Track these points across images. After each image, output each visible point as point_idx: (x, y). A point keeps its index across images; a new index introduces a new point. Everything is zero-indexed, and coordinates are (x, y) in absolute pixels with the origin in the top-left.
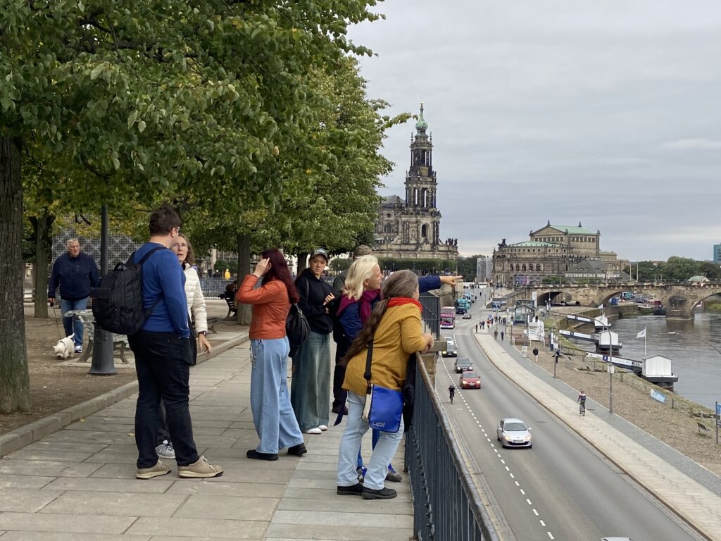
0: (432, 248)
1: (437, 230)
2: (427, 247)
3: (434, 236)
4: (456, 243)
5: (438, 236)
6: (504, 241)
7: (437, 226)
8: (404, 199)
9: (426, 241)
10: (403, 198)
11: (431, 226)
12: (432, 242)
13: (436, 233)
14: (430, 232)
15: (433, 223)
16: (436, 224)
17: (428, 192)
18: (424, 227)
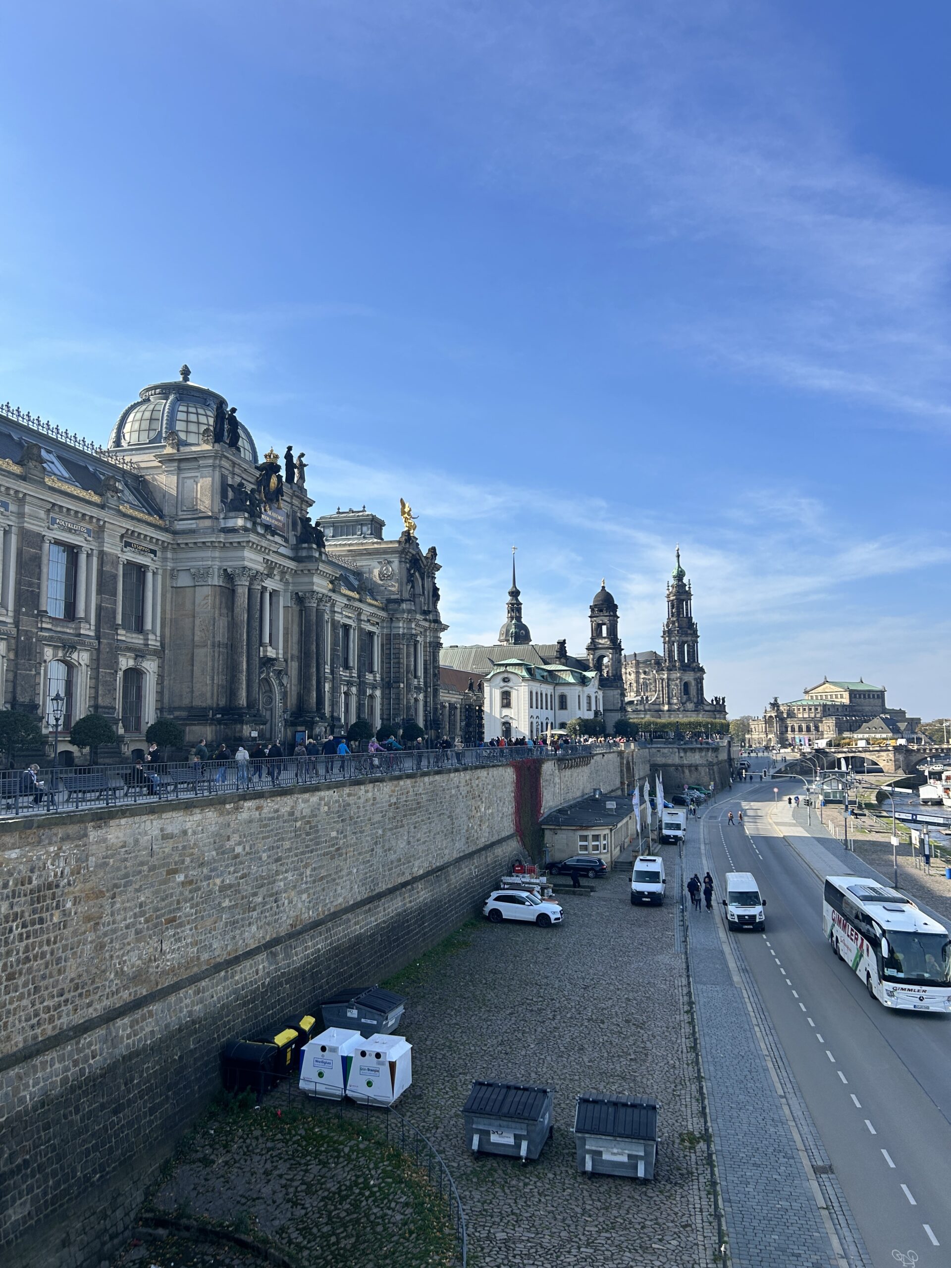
0: (696, 707)
1: (702, 687)
2: (690, 706)
3: (698, 694)
4: (724, 702)
5: (702, 694)
6: (776, 699)
7: (702, 683)
8: (662, 655)
9: (689, 699)
10: (661, 653)
11: (693, 683)
12: (695, 700)
13: (700, 690)
14: (693, 691)
15: (695, 679)
16: (700, 682)
17: (688, 646)
18: (686, 685)
